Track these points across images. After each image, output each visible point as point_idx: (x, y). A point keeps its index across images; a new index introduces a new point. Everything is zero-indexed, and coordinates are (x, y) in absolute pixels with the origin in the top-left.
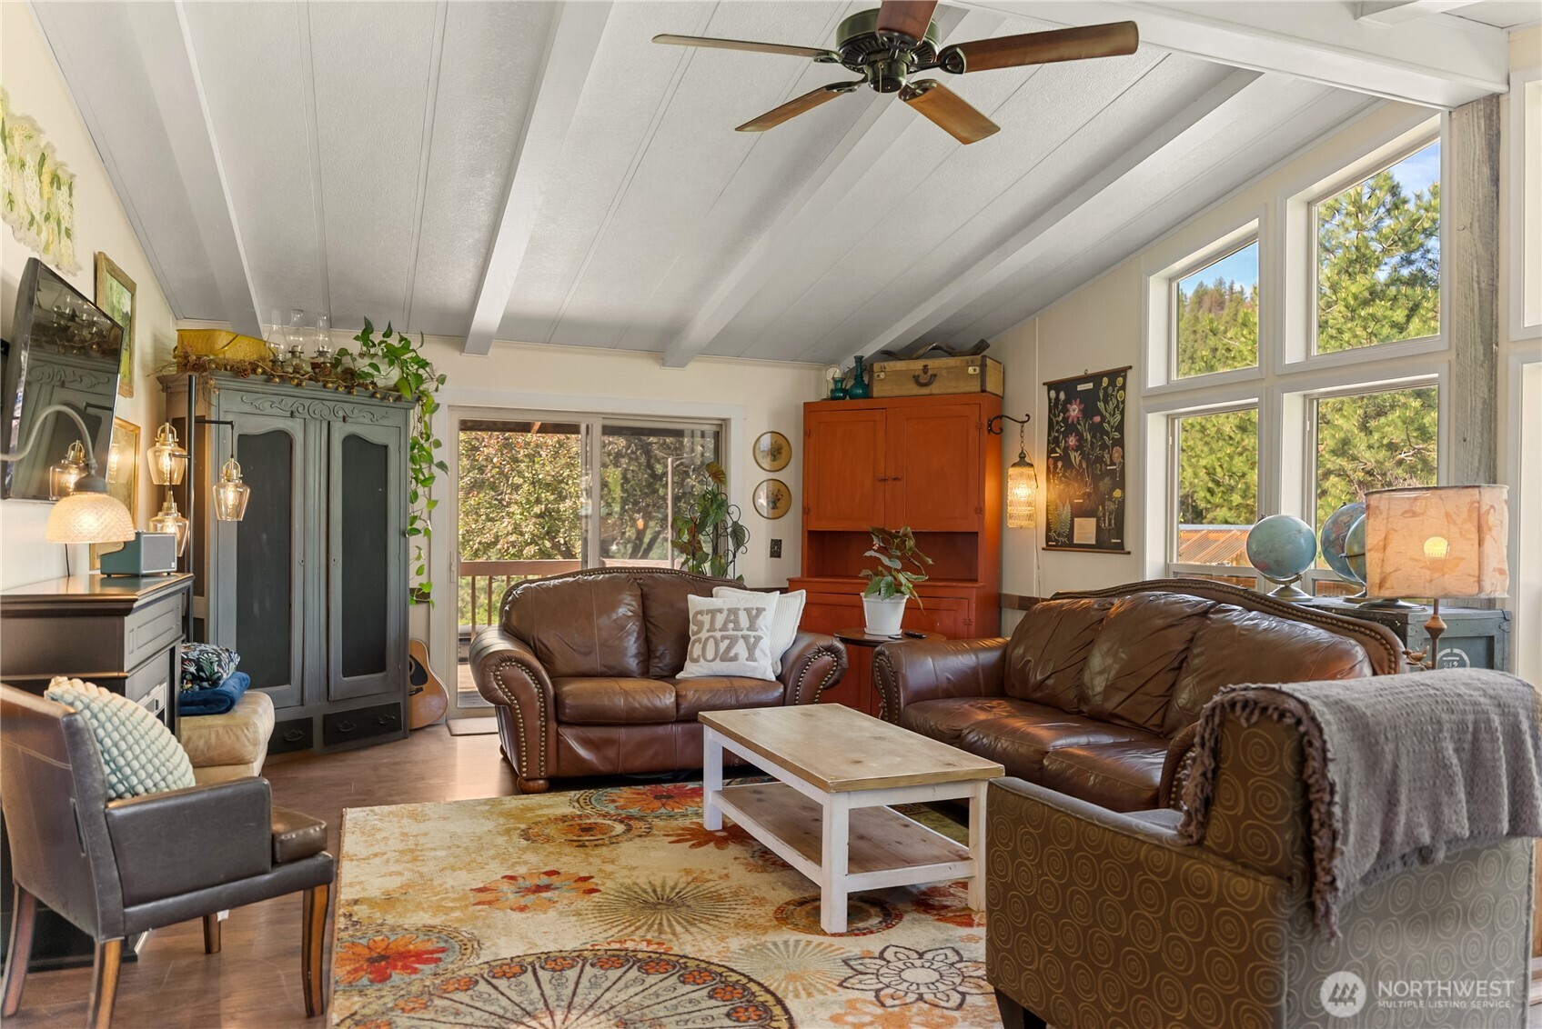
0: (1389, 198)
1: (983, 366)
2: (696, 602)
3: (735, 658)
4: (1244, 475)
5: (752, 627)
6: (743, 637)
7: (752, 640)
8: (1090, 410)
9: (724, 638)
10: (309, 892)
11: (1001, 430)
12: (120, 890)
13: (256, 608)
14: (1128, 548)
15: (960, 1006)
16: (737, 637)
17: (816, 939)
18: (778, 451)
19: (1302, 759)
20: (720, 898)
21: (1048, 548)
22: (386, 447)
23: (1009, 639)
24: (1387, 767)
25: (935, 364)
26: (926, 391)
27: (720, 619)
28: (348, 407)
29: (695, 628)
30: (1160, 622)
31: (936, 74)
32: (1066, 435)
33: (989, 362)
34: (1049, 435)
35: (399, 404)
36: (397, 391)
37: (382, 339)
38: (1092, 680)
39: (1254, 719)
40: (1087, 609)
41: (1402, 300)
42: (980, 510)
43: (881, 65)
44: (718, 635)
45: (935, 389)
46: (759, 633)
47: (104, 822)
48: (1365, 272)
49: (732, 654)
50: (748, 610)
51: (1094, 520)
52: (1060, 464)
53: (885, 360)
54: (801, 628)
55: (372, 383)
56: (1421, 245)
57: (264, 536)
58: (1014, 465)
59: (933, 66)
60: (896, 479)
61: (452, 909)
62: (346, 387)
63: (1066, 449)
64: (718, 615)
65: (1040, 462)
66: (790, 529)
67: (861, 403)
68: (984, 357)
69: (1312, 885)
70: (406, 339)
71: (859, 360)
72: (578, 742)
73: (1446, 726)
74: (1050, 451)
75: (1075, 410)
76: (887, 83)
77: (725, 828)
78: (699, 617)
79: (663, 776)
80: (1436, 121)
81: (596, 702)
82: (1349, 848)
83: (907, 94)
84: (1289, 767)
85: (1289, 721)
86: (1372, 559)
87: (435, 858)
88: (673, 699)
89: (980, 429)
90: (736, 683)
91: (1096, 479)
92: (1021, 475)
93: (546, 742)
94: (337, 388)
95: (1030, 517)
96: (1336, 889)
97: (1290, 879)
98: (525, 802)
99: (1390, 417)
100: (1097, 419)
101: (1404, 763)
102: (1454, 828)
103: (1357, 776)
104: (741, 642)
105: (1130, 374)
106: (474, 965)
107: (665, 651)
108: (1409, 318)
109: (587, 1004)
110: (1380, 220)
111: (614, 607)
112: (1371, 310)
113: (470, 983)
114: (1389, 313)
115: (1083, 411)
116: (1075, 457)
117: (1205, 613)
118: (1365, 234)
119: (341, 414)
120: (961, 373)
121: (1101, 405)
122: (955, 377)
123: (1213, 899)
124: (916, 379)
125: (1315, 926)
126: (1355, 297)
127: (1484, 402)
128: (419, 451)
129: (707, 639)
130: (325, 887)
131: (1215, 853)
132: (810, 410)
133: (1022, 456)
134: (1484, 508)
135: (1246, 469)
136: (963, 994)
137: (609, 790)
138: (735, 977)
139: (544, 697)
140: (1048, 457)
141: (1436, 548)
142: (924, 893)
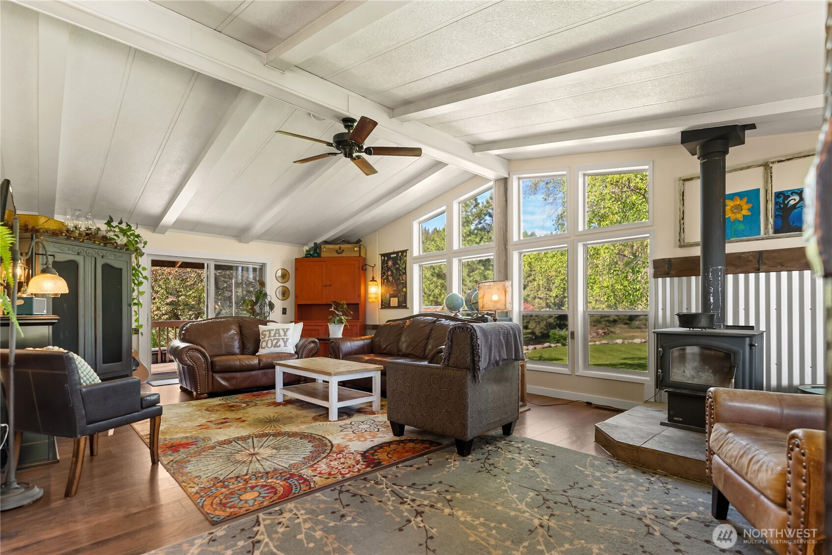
0: (474, 202)
1: (360, 248)
2: (262, 328)
3: (279, 346)
4: (433, 291)
5: (285, 335)
6: (282, 338)
7: (285, 340)
8: (395, 263)
9: (274, 339)
10: (153, 420)
11: (366, 269)
12: (85, 418)
13: (61, 336)
14: (408, 307)
15: (378, 431)
16: (279, 339)
17: (329, 423)
18: (285, 276)
19: (472, 339)
20: (292, 418)
21: (382, 308)
22: (121, 269)
23: (373, 336)
24: (489, 342)
25: (343, 246)
26: (340, 255)
27: (273, 333)
28: (105, 252)
29: (263, 337)
30: (422, 325)
31: (364, 155)
32: (387, 271)
33: (362, 246)
34: (382, 271)
35: (127, 252)
36: (126, 246)
37: (117, 225)
38: (402, 345)
39: (461, 331)
40: (399, 324)
41: (479, 235)
42: (359, 296)
43: (348, 150)
44: (272, 338)
45: (344, 255)
46: (288, 337)
47: (79, 393)
48: (468, 226)
49: (278, 345)
50: (283, 329)
51: (397, 298)
52: (385, 281)
53: (326, 244)
54: (302, 336)
55: (115, 242)
56: (484, 218)
57: (65, 305)
58: (371, 281)
59: (363, 152)
60: (330, 286)
61: (192, 432)
62: (104, 243)
63: (387, 276)
64: (272, 332)
65: (379, 280)
66: (290, 304)
67: (317, 259)
68: (360, 245)
69: (474, 371)
70: (130, 225)
71: (315, 244)
72: (221, 379)
73: (501, 333)
74: (382, 277)
75: (390, 263)
76: (349, 155)
77: (284, 401)
78: (264, 333)
79: (254, 389)
80: (491, 183)
81: (228, 363)
82: (482, 360)
83: (353, 159)
84: (469, 341)
85: (469, 330)
86: (480, 301)
87: (174, 420)
88: (257, 361)
89: (359, 269)
90: (280, 355)
91: (397, 285)
92: (373, 284)
93: (208, 379)
94: (100, 244)
95: (376, 298)
96: (480, 370)
97: (470, 370)
98: (201, 402)
99: (476, 272)
100: (398, 266)
101: (493, 341)
102: (503, 356)
103: (483, 344)
104: (281, 340)
105: (408, 251)
106: (211, 443)
107: (250, 346)
108: (480, 241)
109: (259, 446)
110: (472, 209)
111: (229, 330)
112: (470, 238)
113: (213, 448)
114: (475, 239)
115: (393, 263)
116: (391, 278)
117: (435, 322)
118: (468, 213)
119: (101, 254)
120: (352, 250)
121: (399, 261)
122: (350, 251)
123: (452, 378)
124: (337, 251)
125: (475, 381)
126: (465, 233)
127: (505, 261)
128: (135, 271)
129: (268, 340)
130: (159, 417)
131: (452, 367)
132: (297, 261)
133: (373, 278)
134: (506, 287)
135: (434, 288)
136: (378, 429)
137: (233, 396)
138: (307, 434)
139: (207, 363)
140: (382, 278)
141: (495, 298)
142: (358, 409)
